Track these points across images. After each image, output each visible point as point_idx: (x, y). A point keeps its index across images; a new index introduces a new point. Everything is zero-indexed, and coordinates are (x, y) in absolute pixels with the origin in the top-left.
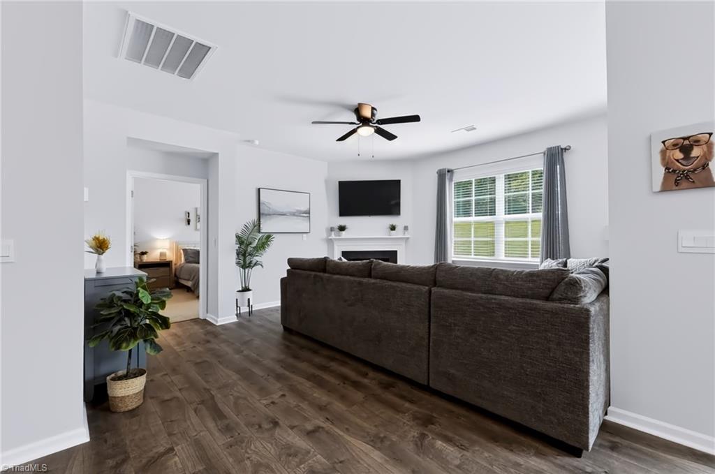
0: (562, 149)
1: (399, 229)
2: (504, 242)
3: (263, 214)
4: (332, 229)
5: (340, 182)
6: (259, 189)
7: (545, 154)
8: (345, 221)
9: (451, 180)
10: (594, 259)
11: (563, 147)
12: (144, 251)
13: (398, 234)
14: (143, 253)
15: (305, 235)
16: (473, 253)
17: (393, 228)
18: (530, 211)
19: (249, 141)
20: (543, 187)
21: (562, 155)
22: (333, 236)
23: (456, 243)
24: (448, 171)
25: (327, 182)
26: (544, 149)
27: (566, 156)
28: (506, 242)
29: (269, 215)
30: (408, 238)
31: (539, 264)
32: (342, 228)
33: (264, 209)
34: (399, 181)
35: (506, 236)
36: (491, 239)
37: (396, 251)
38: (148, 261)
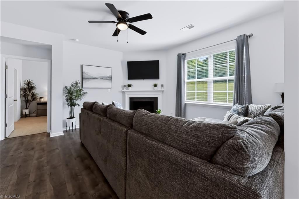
0: (247, 36)
1: (159, 86)
2: (213, 93)
3: (84, 78)
4: (125, 86)
5: (128, 62)
6: (82, 65)
7: (236, 40)
8: (131, 82)
9: (184, 59)
10: (268, 105)
11: (247, 35)
12: (42, 97)
13: (159, 88)
14: (41, 98)
15: (109, 89)
16: (196, 99)
17: (155, 86)
18: (228, 75)
19: (73, 40)
20: (235, 61)
21: (247, 40)
22: (125, 90)
23: (188, 93)
24: (183, 54)
25: (122, 62)
26: (236, 37)
27: (250, 41)
28: (214, 93)
29: (88, 79)
30: (163, 91)
31: (232, 106)
32: (129, 86)
33: (85, 76)
34: (158, 61)
35: (214, 90)
36: (205, 91)
37: (157, 98)
38: (44, 101)
